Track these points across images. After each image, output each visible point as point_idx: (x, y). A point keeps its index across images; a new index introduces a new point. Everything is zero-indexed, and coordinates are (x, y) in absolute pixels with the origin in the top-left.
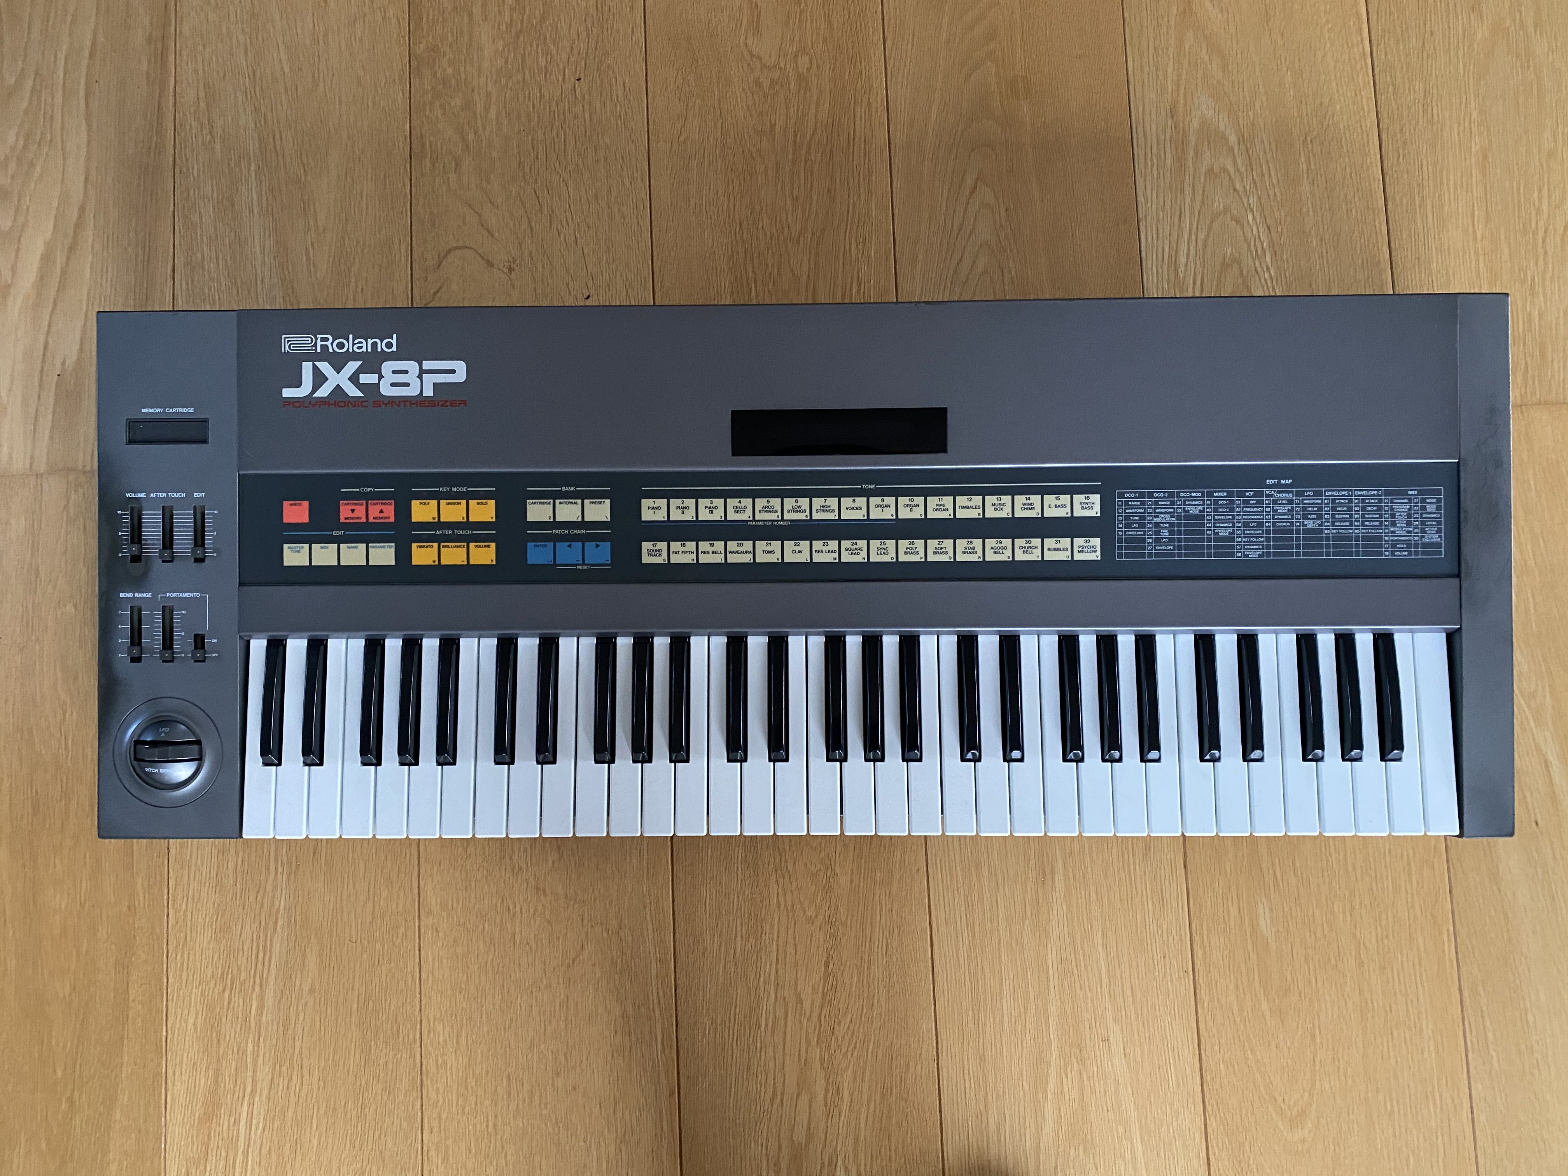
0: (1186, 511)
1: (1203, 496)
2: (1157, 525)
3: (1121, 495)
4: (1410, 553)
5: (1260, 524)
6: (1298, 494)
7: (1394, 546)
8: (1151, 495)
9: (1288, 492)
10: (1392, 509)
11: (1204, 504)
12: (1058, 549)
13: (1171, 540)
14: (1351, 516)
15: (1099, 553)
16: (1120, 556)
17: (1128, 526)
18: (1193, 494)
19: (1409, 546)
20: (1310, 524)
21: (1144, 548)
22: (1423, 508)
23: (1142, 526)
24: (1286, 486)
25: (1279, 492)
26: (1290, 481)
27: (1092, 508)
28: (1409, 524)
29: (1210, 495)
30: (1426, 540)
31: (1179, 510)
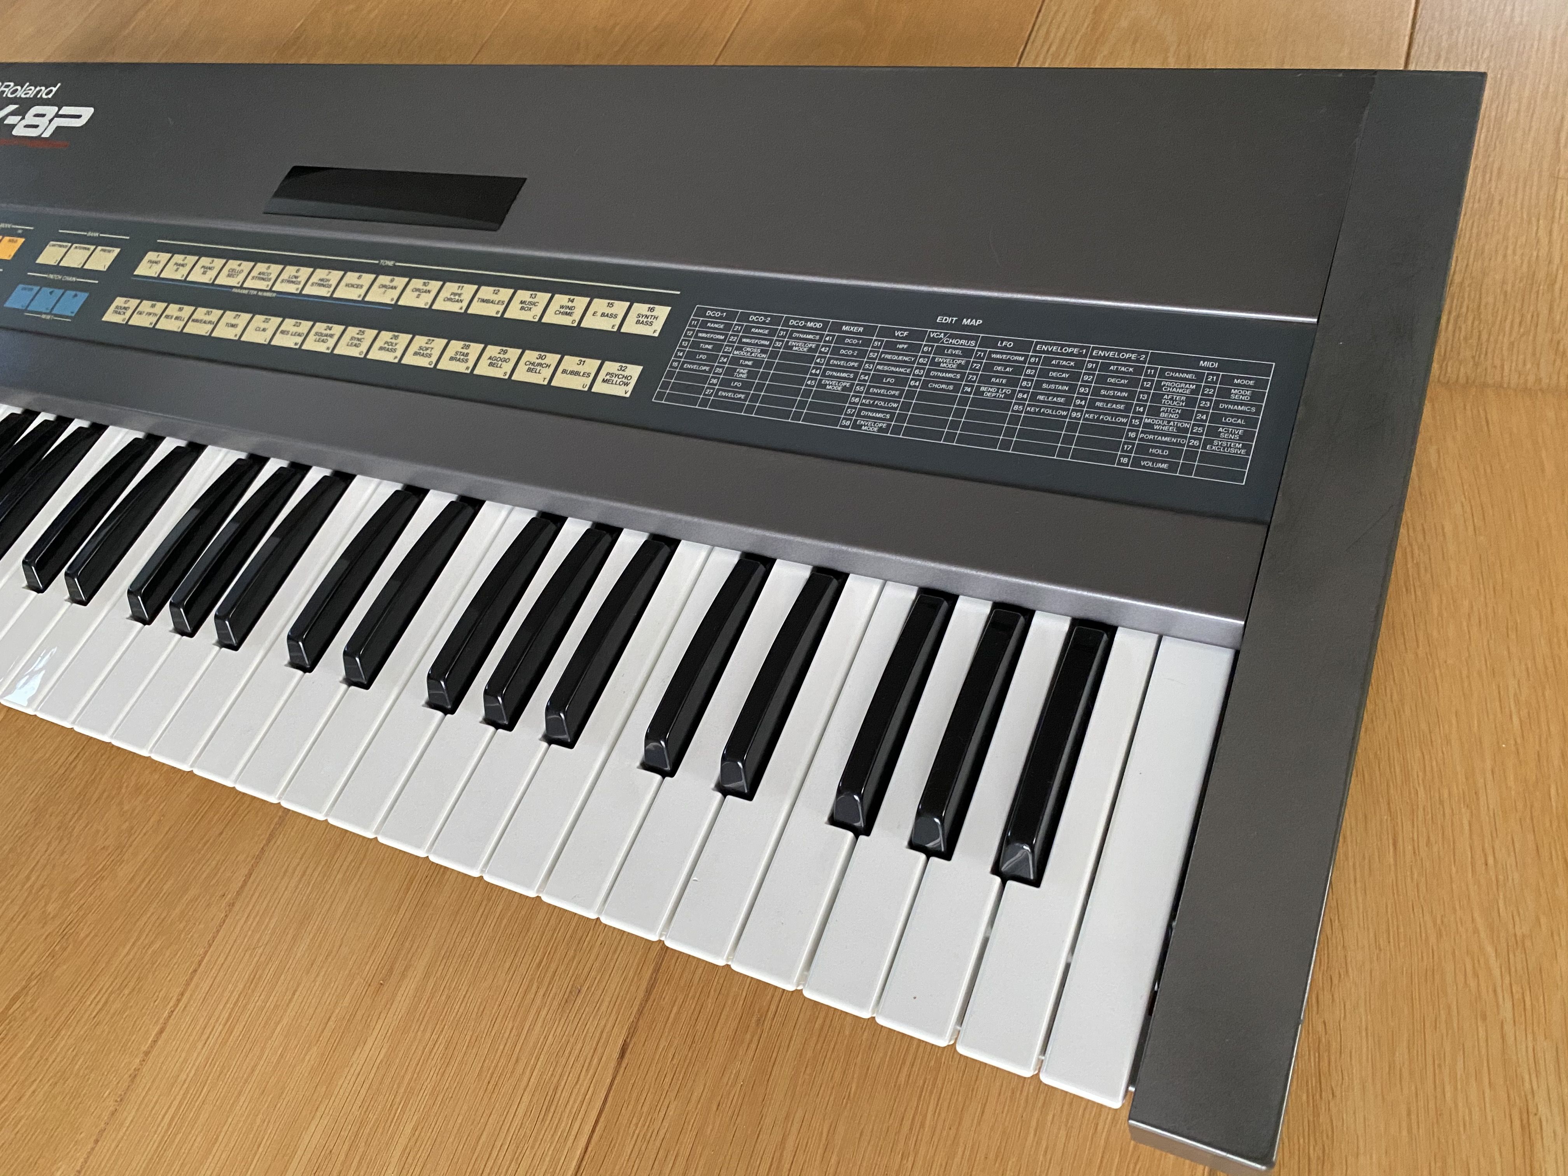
0: (788, 347)
1: (823, 329)
2: (735, 361)
3: (702, 313)
4: (1173, 467)
5: (901, 381)
6: (985, 343)
7: (1143, 449)
8: (745, 317)
9: (968, 338)
10: (1159, 387)
11: (820, 340)
12: (577, 373)
13: (746, 385)
14: (1073, 389)
15: (630, 388)
16: (660, 396)
17: (691, 356)
18: (809, 324)
19: (1175, 453)
20: (989, 392)
21: (700, 390)
22: (1224, 393)
23: (712, 358)
24: (970, 328)
25: (952, 336)
26: (980, 322)
27: (651, 324)
28: (1185, 415)
29: (837, 328)
30: (1214, 448)
31: (778, 344)
